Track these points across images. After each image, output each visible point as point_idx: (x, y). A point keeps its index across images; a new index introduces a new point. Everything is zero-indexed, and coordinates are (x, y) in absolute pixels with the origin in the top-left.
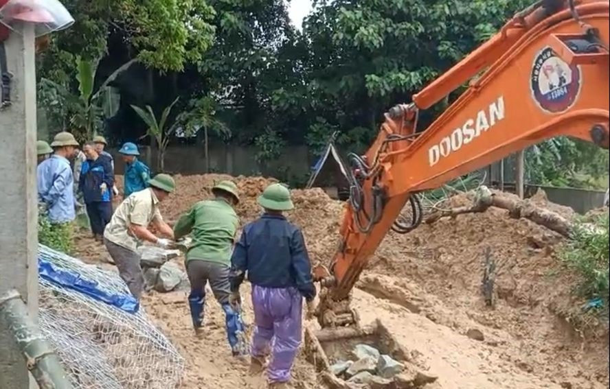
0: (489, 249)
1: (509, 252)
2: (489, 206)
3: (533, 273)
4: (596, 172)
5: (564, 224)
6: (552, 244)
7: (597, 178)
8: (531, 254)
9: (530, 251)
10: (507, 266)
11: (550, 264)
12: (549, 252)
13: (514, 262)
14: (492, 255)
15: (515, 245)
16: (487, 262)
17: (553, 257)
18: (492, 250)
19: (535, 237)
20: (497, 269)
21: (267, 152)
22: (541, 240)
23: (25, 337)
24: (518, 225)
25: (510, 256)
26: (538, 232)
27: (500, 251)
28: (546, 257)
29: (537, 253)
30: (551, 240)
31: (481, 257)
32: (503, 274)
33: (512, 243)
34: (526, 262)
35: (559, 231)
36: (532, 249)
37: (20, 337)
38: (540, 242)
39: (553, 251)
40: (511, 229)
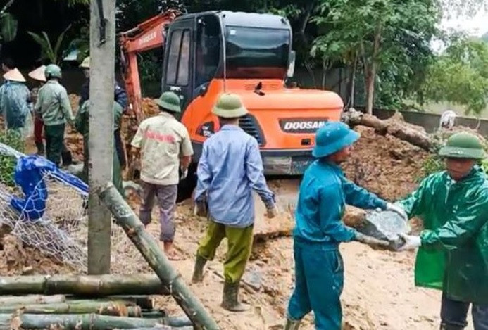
0: (357, 160)
1: (375, 162)
2: (357, 124)
3: (396, 179)
4: (422, 99)
5: (426, 140)
6: (411, 156)
7: (421, 104)
8: (393, 164)
9: (392, 162)
10: (373, 173)
11: (410, 173)
12: (410, 162)
13: (380, 171)
14: (360, 165)
15: (379, 158)
16: (356, 171)
17: (413, 167)
18: (361, 160)
19: (396, 150)
20: (366, 176)
21: (150, 76)
22: (401, 153)
23: (125, 214)
24: (381, 140)
25: (376, 166)
26: (398, 147)
27: (367, 162)
28: (406, 166)
29: (398, 163)
30: (410, 153)
31: (351, 167)
32: (371, 180)
33: (377, 156)
34: (390, 171)
35: (421, 145)
36: (394, 160)
37: (121, 214)
38: (400, 155)
39: (413, 162)
40: (376, 144)
